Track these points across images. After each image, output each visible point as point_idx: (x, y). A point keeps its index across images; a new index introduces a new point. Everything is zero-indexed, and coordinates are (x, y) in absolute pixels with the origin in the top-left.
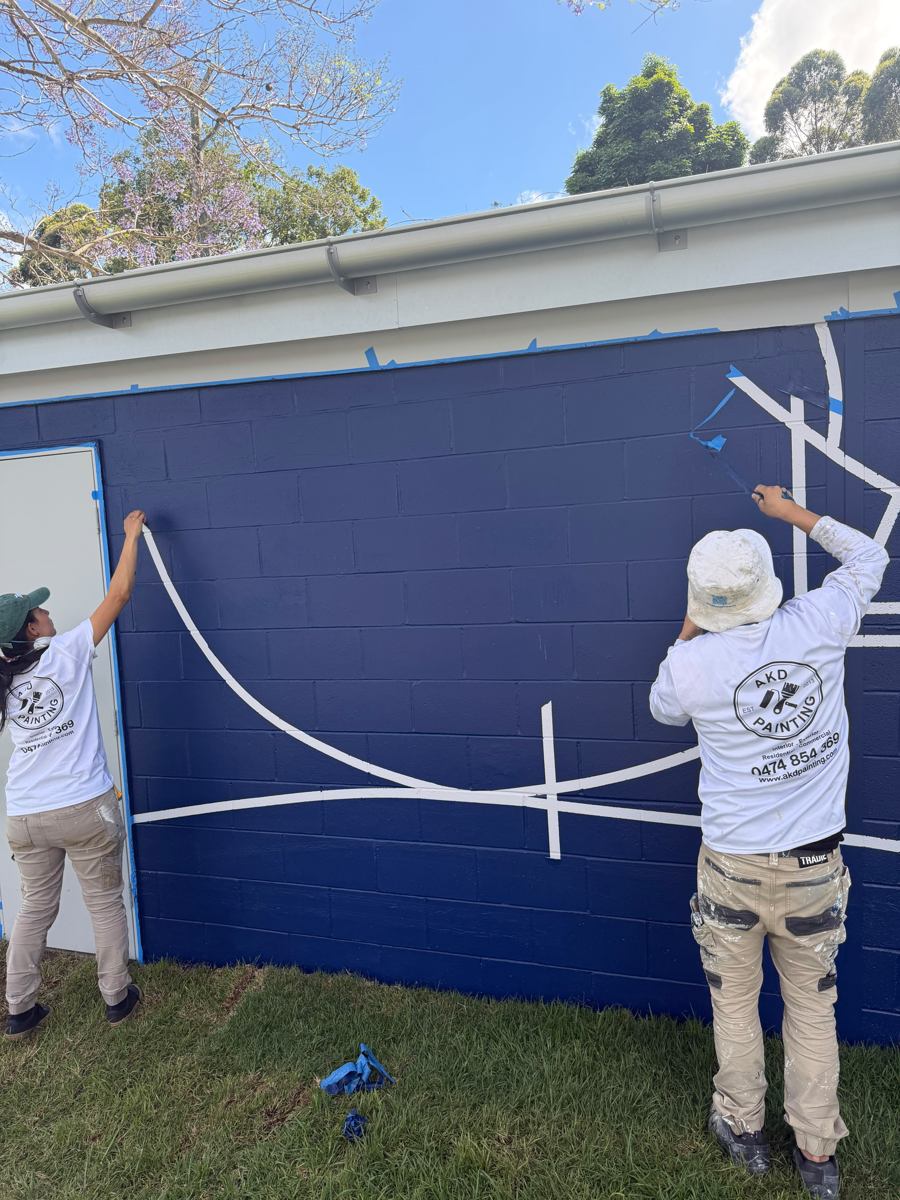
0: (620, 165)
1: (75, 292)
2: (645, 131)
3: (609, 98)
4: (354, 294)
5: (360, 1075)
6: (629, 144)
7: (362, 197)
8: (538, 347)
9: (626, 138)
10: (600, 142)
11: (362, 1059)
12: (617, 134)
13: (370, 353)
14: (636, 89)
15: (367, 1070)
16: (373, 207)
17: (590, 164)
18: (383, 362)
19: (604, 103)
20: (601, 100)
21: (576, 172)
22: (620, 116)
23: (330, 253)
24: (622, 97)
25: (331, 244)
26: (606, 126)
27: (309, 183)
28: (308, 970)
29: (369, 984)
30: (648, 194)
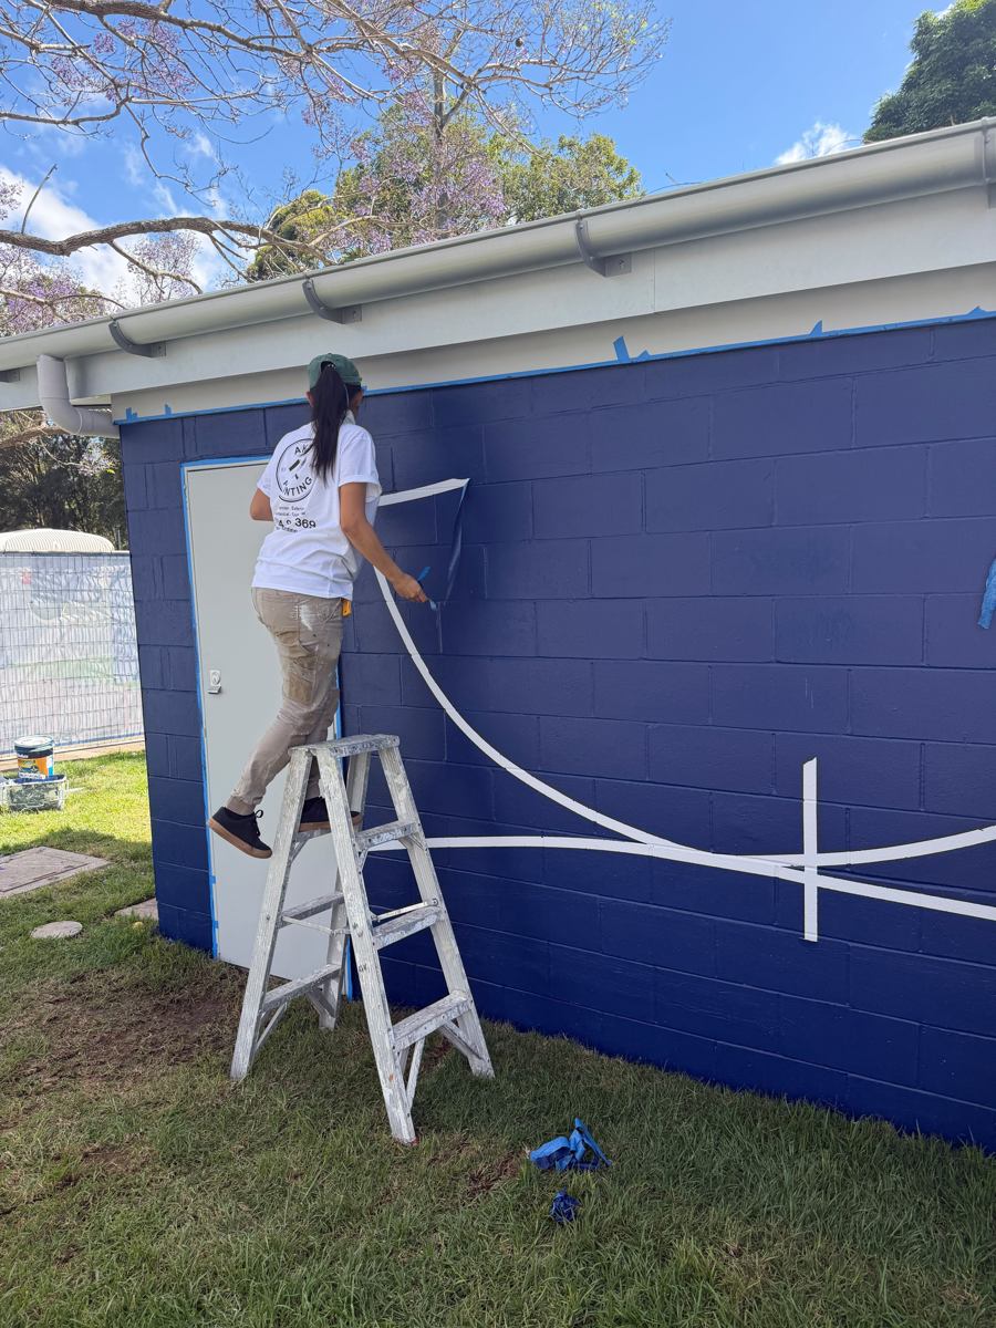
0: (933, 111)
1: (304, 285)
2: (969, 67)
3: (925, 29)
4: (604, 275)
5: (573, 1152)
6: (948, 85)
7: (619, 169)
8: (823, 331)
9: (945, 77)
10: (910, 85)
11: (575, 1135)
12: (933, 73)
13: (620, 345)
14: (961, 14)
15: (581, 1148)
16: (631, 180)
17: (897, 112)
18: (634, 353)
19: (918, 35)
20: (916, 31)
21: (877, 122)
22: (938, 50)
23: (579, 229)
24: (942, 25)
25: (581, 217)
26: (919, 63)
27: (560, 157)
28: (522, 1029)
29: (587, 1052)
30: (979, 134)
